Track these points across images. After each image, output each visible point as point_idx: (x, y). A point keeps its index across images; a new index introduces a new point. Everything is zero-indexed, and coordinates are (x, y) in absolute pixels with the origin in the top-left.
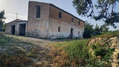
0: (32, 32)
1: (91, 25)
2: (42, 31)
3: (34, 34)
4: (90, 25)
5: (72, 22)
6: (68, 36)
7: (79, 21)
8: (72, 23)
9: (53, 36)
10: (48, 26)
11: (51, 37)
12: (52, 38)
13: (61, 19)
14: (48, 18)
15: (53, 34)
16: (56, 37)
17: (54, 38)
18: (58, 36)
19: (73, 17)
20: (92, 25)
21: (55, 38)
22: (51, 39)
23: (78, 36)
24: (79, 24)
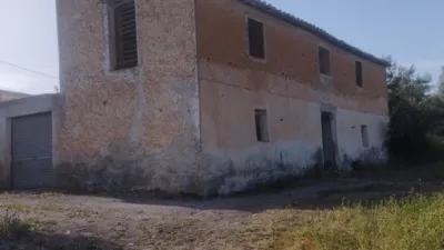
0: (92, 163)
1: (419, 81)
2: (158, 150)
3: (110, 170)
4: (414, 78)
5: (323, 72)
6: (313, 162)
7: (359, 65)
8: (322, 75)
9: (232, 172)
10: (197, 114)
11: (221, 180)
12: (225, 189)
13: (264, 61)
14: (190, 66)
15: (231, 164)
16: (249, 178)
17: (237, 188)
18: (257, 171)
19: (323, 44)
20: (422, 76)
21: (242, 182)
22: (223, 196)
23: (364, 149)
24: (359, 83)
